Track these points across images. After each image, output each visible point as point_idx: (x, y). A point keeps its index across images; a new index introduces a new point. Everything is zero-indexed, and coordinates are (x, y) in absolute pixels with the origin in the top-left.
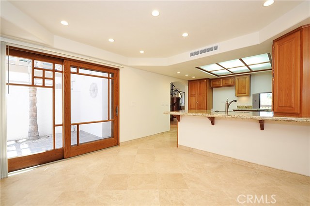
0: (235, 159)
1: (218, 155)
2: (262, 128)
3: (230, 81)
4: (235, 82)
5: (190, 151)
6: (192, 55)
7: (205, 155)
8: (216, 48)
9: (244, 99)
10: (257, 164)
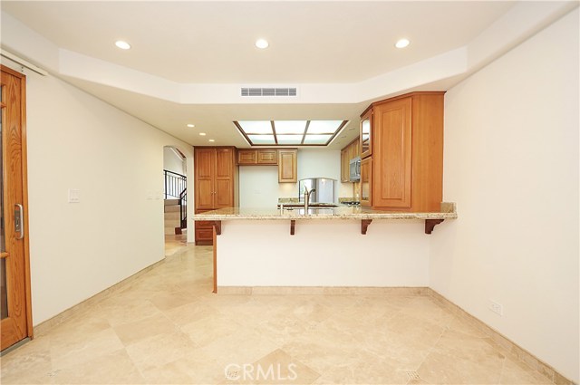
0: (327, 288)
1: (301, 287)
2: (364, 231)
3: (270, 156)
4: (277, 159)
5: (246, 293)
6: (245, 92)
7: (276, 295)
8: (293, 92)
9: (288, 187)
10: (357, 288)
